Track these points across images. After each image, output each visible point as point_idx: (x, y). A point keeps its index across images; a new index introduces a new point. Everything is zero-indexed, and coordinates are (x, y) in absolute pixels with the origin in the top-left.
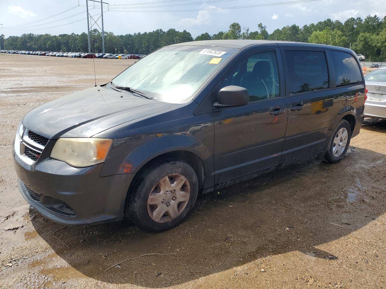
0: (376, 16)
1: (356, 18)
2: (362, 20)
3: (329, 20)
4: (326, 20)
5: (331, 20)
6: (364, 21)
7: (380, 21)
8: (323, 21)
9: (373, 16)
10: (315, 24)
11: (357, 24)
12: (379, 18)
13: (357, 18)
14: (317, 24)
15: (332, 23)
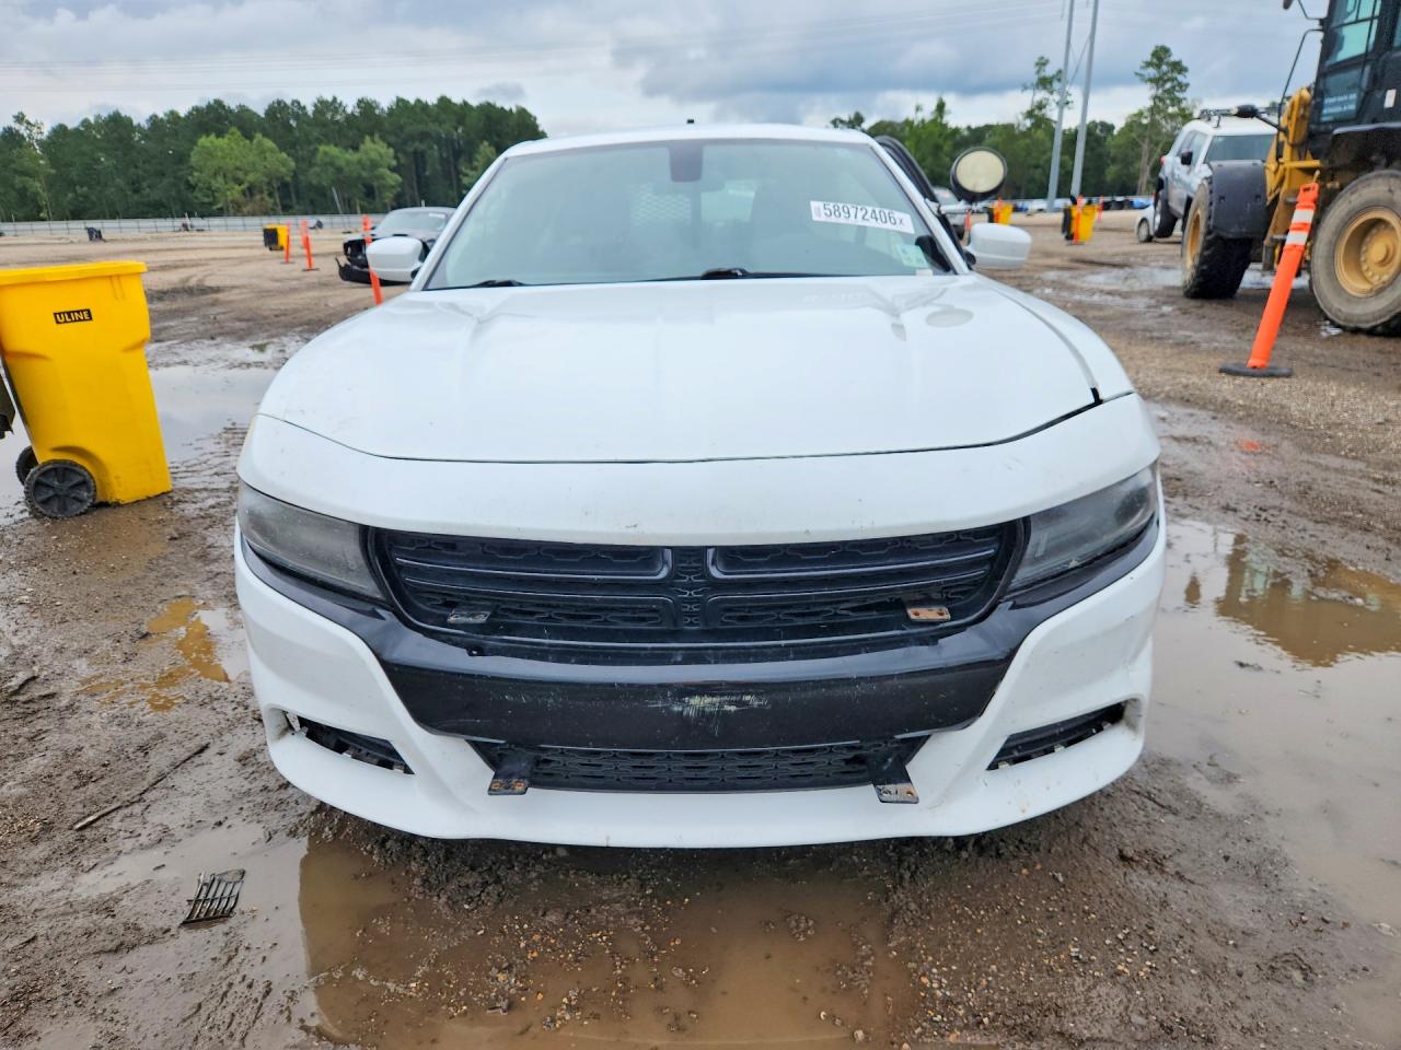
0: (335, 99)
1: (289, 102)
2: (304, 108)
3: (219, 103)
4: (212, 102)
5: (226, 103)
6: (310, 110)
7: (349, 110)
8: (203, 104)
9: (330, 99)
10: (182, 113)
11: (297, 117)
12: (344, 104)
13: (293, 102)
14: (190, 113)
15: (231, 111)
